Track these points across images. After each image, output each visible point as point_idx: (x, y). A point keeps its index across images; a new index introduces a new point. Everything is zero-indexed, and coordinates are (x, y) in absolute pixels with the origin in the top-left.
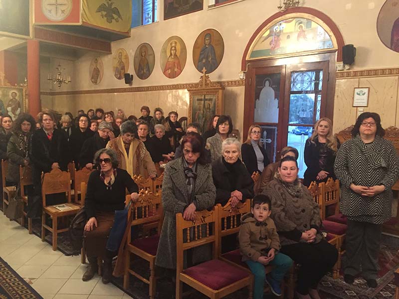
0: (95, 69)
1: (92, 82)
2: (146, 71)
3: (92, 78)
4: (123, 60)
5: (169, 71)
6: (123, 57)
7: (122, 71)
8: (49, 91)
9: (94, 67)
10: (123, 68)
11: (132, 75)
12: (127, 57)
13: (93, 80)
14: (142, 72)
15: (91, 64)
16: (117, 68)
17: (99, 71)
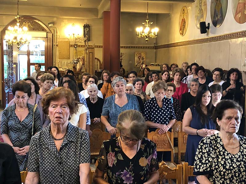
0: (182, 19)
1: (180, 33)
2: (220, 17)
3: (180, 30)
4: (203, 8)
5: (239, 15)
6: (203, 4)
8: (153, 46)
9: (182, 18)
10: (202, 16)
11: (209, 24)
12: (205, 5)
14: (217, 18)
15: (181, 16)
16: (198, 16)
17: (185, 22)
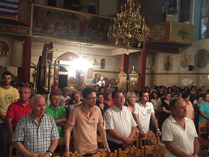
4: (187, 58)
7: (186, 64)
9: (167, 60)
11: (193, 66)
12: (190, 57)
13: (165, 68)
14: (201, 64)
16: (182, 62)
17: (170, 63)
